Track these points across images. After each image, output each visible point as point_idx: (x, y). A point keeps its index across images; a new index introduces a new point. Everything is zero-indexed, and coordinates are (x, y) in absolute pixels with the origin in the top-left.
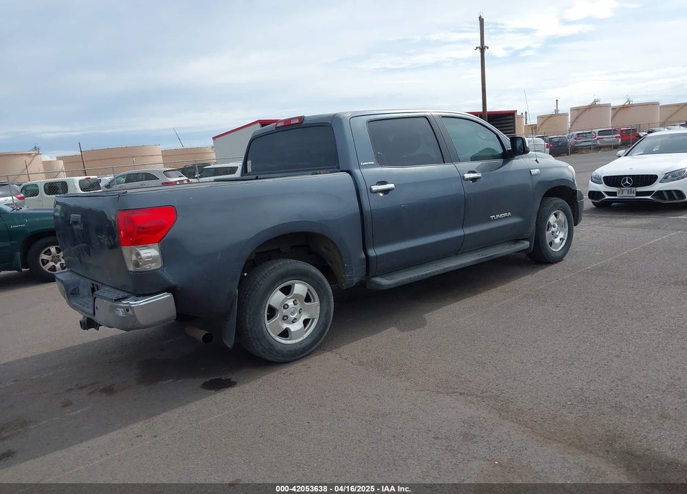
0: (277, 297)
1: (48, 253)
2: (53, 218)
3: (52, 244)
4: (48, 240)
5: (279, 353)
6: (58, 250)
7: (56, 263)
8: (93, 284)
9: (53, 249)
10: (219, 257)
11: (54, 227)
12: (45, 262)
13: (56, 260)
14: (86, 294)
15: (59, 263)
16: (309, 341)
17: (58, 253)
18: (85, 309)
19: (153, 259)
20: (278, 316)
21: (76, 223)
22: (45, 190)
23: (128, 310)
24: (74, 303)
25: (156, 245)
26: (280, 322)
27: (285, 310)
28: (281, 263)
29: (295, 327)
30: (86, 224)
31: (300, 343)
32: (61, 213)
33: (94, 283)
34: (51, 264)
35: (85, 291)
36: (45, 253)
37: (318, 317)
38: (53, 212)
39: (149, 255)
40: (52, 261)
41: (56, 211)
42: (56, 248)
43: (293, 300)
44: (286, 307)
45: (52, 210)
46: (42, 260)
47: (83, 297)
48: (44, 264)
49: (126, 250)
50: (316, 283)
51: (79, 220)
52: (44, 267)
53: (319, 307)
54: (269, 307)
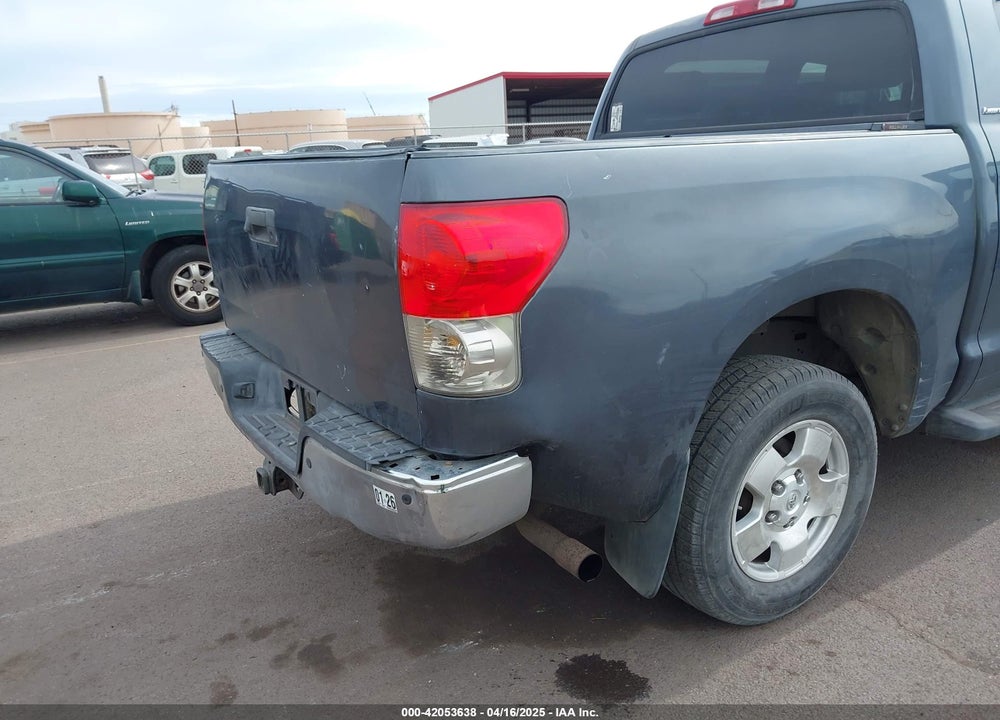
0: (766, 464)
1: (186, 273)
2: (201, 211)
3: (193, 259)
4: (187, 252)
5: (753, 606)
6: (204, 270)
7: (199, 293)
8: (291, 382)
9: (195, 268)
10: (661, 361)
11: (203, 229)
12: (180, 291)
13: (199, 287)
14: (271, 400)
15: (204, 293)
16: (813, 574)
17: (203, 275)
18: (272, 446)
19: (496, 361)
20: (759, 512)
21: (258, 229)
22: (184, 165)
23: (407, 499)
24: (243, 420)
25: (508, 321)
26: (764, 529)
27: (775, 497)
28: (786, 373)
29: (790, 538)
30: (286, 233)
31: (795, 577)
32: (217, 202)
33: (293, 379)
34: (190, 294)
35: (269, 393)
36: (181, 275)
37: (838, 510)
38: (202, 200)
39: (487, 347)
40: (192, 289)
41: (207, 199)
42: (201, 267)
43: (795, 469)
44: (777, 487)
45: (199, 196)
46: (177, 286)
47: (265, 406)
48: (179, 294)
49: (414, 325)
50: (854, 428)
51: (270, 223)
52: (178, 299)
53: (844, 489)
54: (745, 491)
